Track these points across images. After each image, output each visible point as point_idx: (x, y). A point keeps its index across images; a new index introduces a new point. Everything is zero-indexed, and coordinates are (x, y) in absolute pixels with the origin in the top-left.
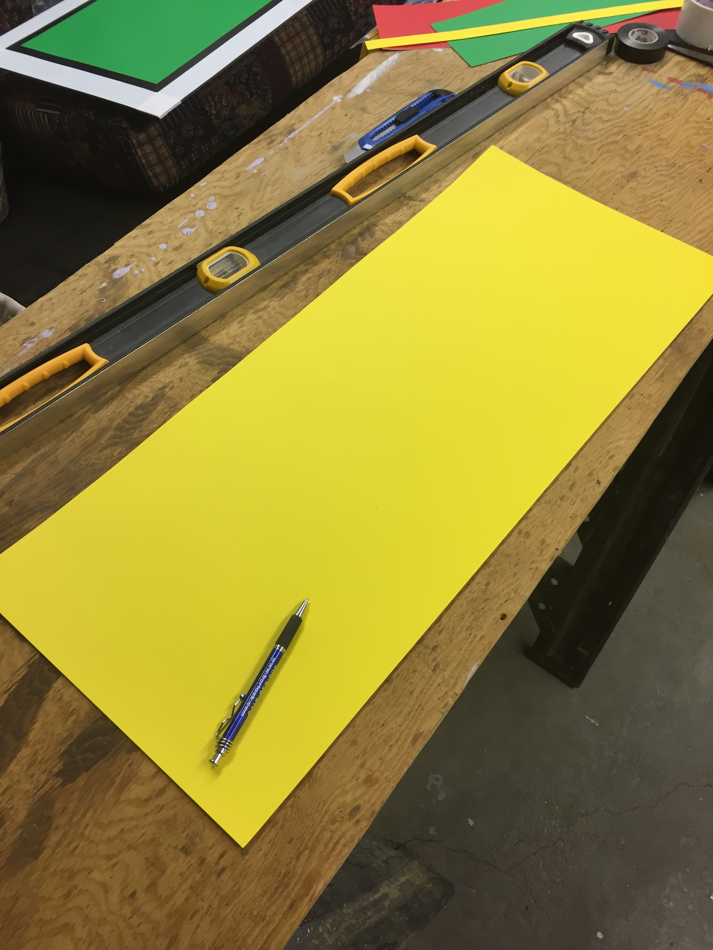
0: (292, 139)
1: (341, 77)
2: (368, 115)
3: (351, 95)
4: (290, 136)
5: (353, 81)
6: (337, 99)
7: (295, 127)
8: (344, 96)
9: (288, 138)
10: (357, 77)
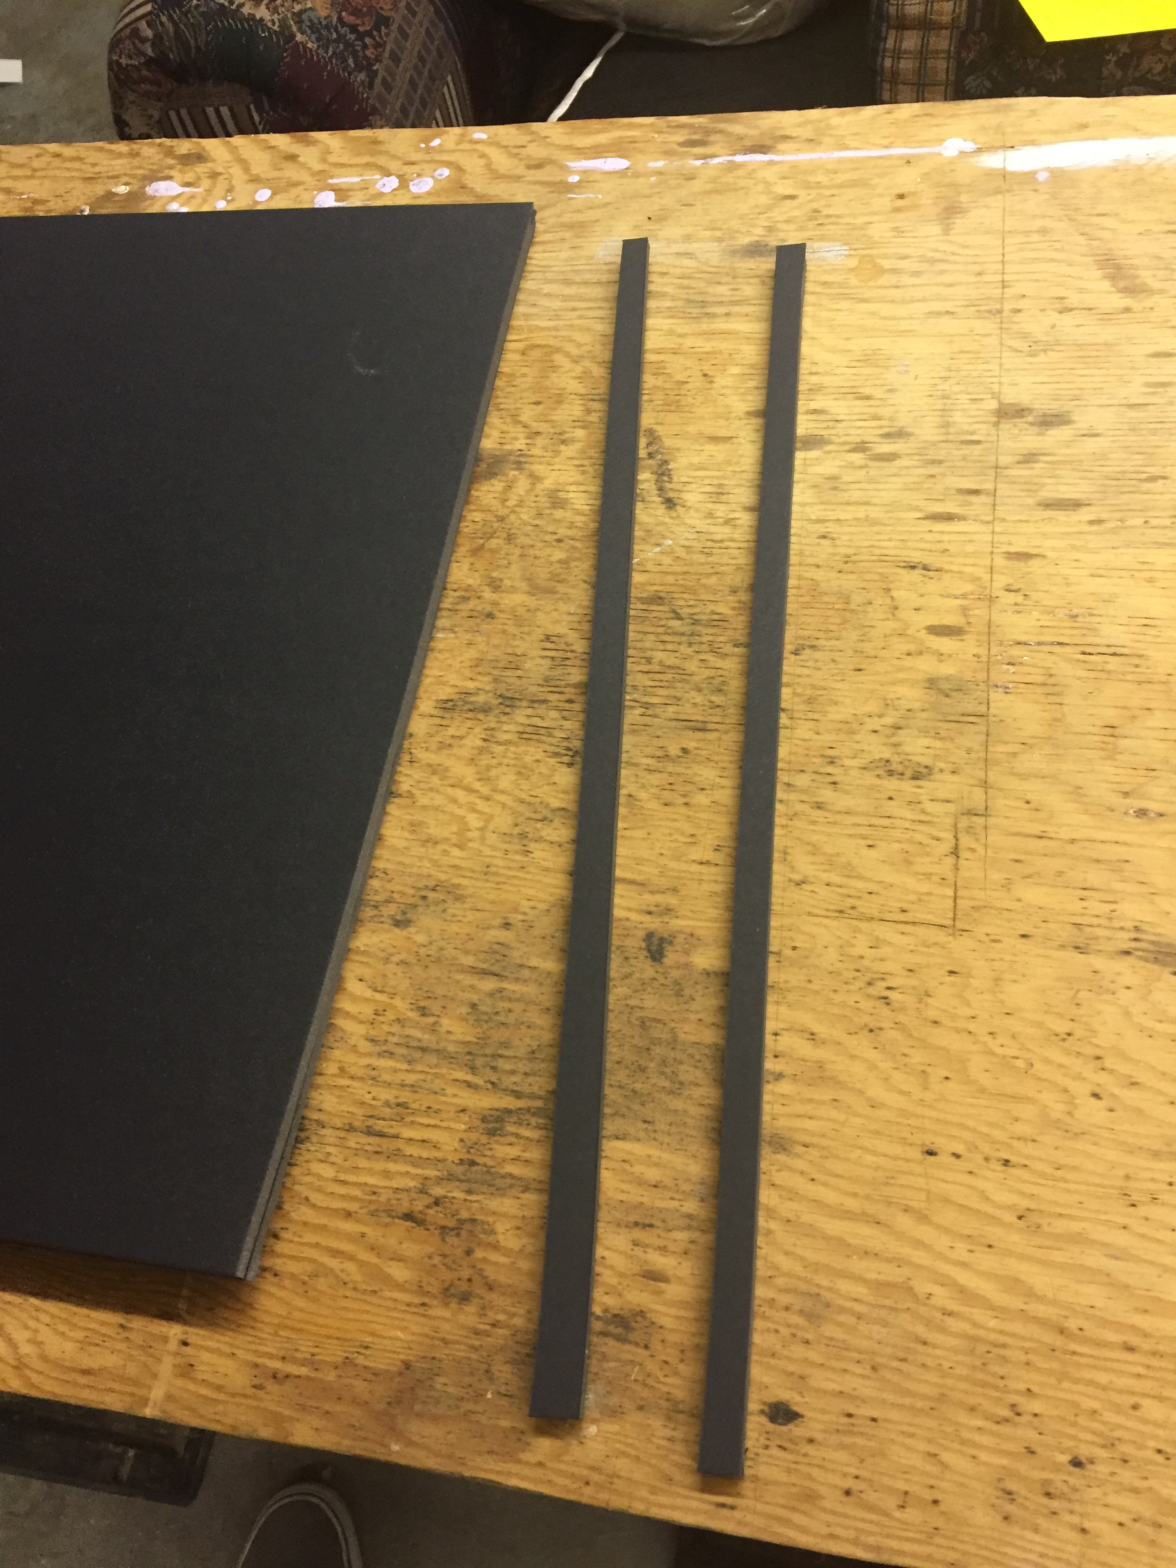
0: (733, 167)
1: (1052, 104)
2: (936, 229)
3: (993, 161)
4: (739, 158)
5: (1056, 132)
6: (953, 147)
7: (781, 146)
8: (979, 150)
9: (730, 158)
10: (1084, 126)
